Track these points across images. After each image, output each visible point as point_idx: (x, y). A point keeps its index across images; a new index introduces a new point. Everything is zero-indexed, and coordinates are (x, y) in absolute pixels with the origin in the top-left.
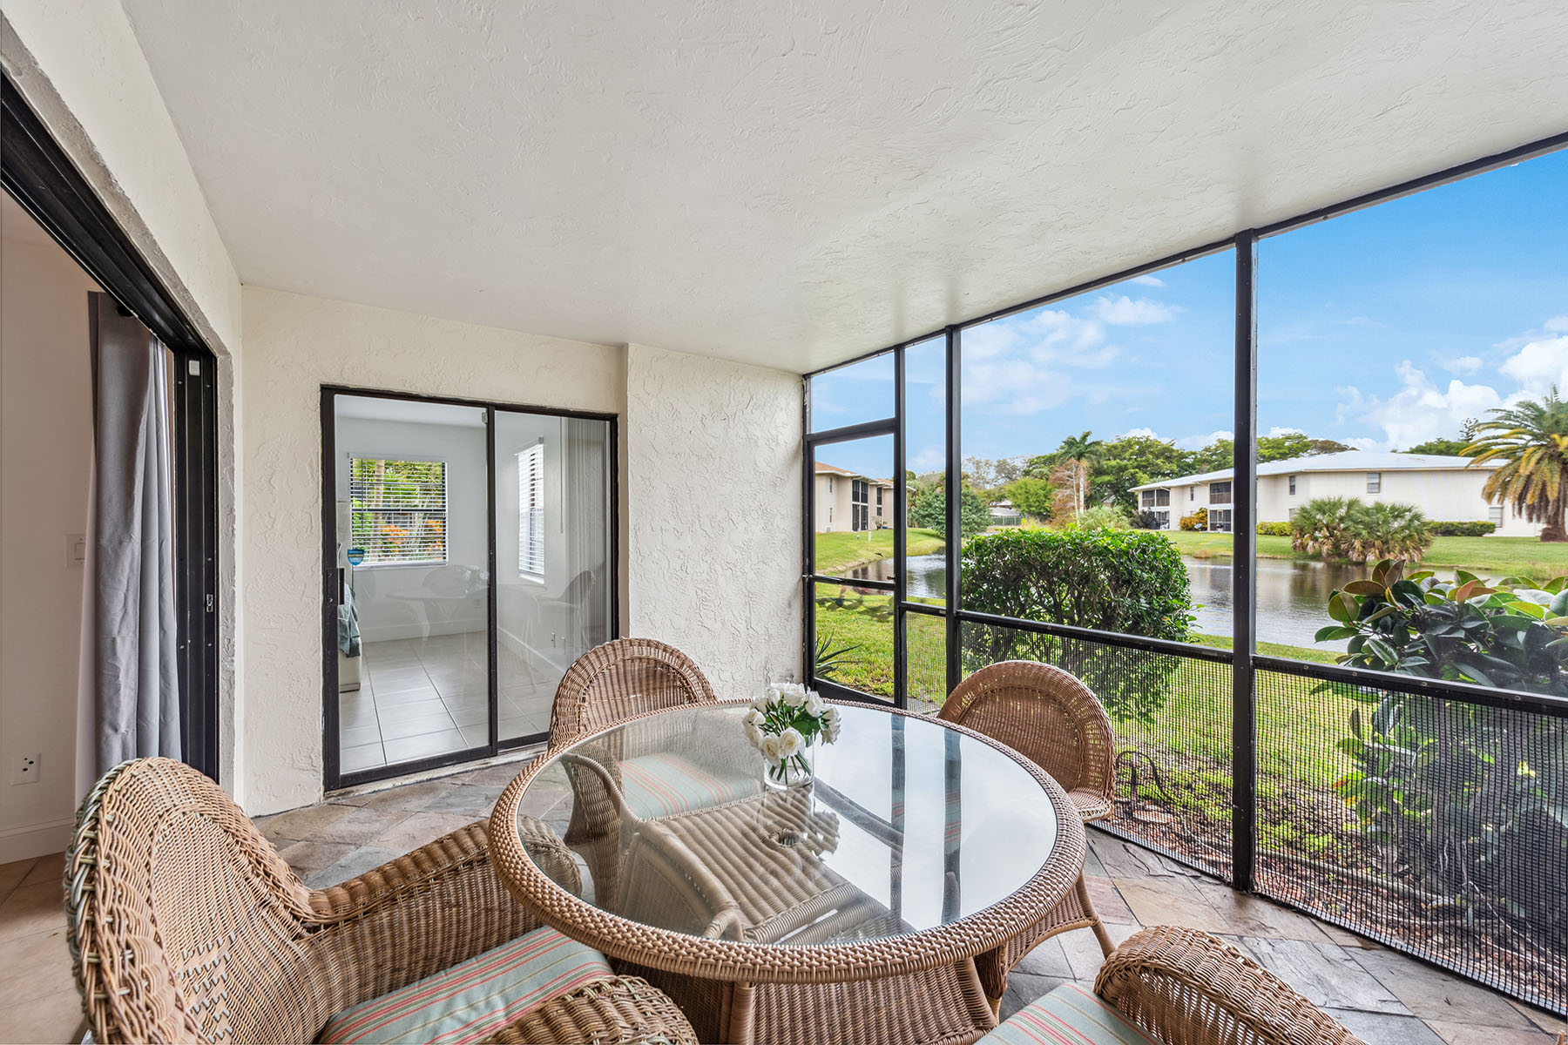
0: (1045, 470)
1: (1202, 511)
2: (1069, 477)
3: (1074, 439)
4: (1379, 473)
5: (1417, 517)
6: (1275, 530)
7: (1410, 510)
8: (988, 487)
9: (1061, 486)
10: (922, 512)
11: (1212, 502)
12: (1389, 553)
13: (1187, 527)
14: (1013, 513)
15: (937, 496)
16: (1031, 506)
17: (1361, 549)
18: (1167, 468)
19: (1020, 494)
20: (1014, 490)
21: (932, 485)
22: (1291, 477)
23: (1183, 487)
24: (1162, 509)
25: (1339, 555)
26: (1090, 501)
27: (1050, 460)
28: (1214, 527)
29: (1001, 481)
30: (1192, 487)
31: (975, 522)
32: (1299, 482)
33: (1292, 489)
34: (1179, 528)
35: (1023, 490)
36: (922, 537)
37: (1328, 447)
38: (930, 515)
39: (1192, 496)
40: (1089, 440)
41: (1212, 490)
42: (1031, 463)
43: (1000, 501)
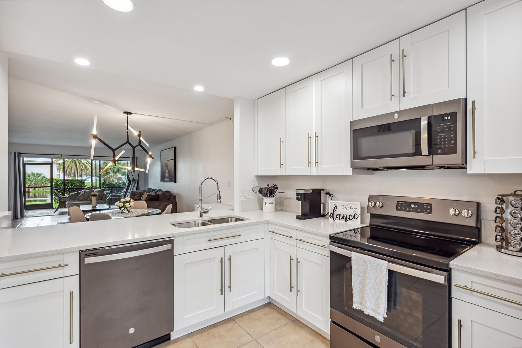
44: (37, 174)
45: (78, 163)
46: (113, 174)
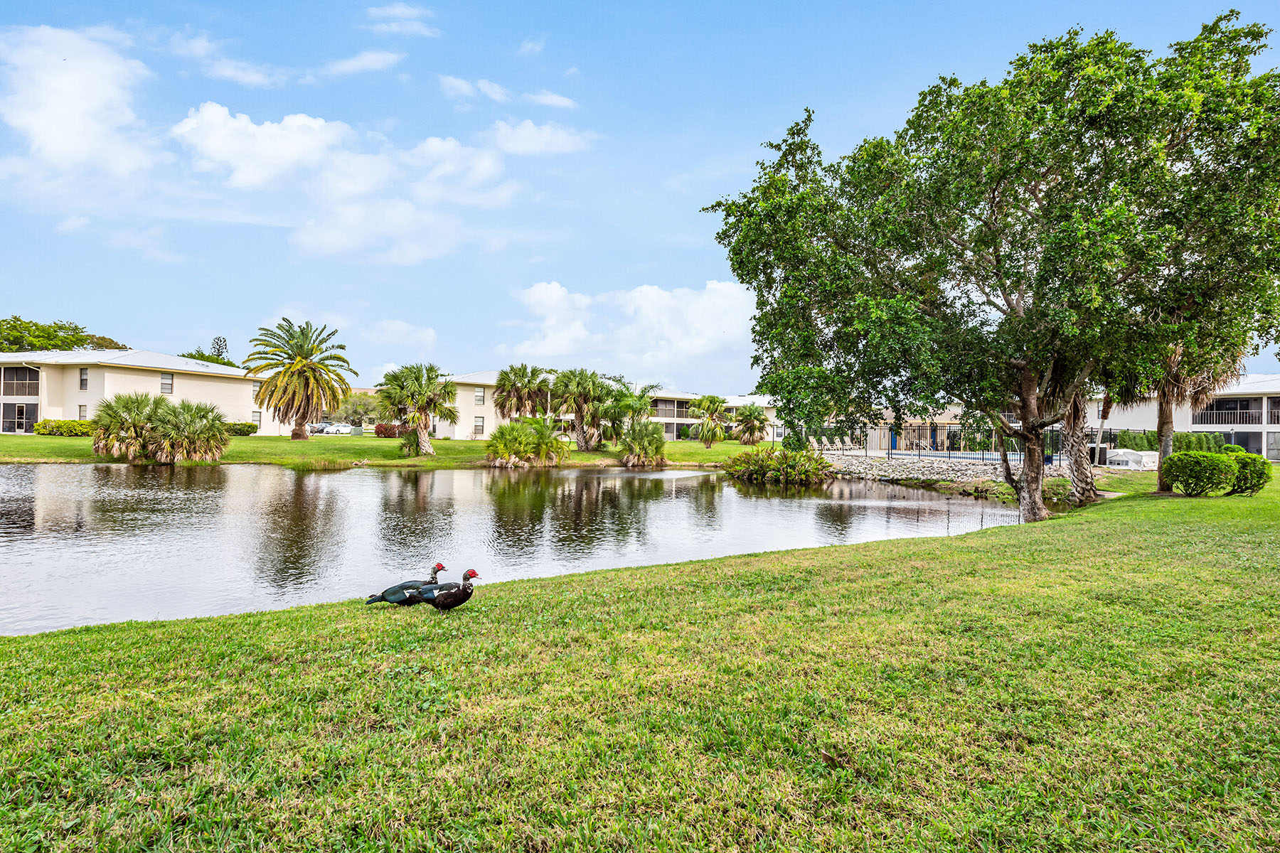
4: (172, 374)
5: (218, 418)
6: (64, 430)
7: (212, 411)
12: (195, 452)
17: (169, 449)
22: (81, 369)
25: (146, 457)
32: (91, 376)
33: (83, 384)
37: (103, 344)
44: (199, 409)
45: (312, 380)
46: (418, 414)
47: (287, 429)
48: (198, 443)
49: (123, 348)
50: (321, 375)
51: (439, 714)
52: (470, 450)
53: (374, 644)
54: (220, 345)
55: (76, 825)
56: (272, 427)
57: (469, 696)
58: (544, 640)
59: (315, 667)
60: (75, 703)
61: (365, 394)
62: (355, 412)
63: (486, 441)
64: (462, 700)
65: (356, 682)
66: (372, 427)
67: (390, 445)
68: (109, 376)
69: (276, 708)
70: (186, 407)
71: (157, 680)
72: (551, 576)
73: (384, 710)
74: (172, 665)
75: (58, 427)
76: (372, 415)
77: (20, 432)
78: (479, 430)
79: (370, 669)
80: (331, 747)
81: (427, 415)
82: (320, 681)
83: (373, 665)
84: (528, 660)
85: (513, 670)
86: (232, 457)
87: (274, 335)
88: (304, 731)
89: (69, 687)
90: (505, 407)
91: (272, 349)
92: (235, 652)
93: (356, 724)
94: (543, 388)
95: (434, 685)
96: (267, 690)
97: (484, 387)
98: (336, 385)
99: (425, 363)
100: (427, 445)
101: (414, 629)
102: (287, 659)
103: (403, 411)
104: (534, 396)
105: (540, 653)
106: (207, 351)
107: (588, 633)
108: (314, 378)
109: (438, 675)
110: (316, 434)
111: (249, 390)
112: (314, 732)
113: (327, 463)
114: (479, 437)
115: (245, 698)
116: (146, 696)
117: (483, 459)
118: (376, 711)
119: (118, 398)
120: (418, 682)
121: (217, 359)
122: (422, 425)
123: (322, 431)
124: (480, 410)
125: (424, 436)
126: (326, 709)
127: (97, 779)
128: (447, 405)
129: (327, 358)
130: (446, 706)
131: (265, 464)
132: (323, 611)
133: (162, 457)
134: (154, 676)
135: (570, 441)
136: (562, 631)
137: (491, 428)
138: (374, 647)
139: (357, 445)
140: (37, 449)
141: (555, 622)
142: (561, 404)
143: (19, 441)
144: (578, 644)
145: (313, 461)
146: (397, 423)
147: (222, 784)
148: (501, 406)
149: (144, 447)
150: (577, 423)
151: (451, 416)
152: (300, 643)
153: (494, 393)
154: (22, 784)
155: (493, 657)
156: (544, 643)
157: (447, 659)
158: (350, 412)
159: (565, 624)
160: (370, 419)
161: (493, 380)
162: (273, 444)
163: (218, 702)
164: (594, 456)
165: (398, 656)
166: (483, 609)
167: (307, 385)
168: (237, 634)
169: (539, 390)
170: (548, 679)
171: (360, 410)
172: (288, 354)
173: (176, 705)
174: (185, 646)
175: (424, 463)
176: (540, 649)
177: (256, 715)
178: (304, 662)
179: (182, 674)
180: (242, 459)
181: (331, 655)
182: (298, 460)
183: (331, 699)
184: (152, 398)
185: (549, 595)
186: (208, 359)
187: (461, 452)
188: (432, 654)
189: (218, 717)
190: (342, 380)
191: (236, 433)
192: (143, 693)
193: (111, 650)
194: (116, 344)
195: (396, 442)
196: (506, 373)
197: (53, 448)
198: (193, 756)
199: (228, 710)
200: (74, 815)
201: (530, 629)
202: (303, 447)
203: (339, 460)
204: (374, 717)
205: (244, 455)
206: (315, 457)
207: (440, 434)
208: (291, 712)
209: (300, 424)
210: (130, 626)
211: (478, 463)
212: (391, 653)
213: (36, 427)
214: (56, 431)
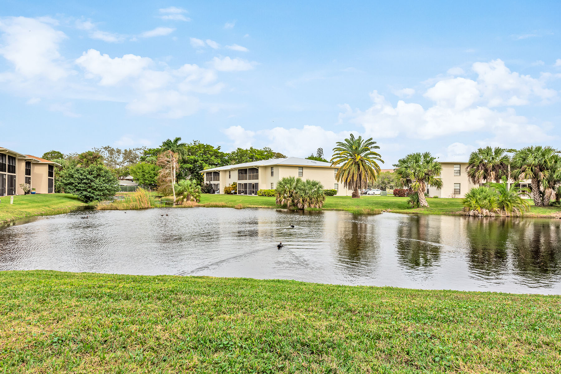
0: (154, 158)
1: (234, 184)
2: (168, 162)
3: (170, 141)
4: (302, 167)
5: (321, 187)
6: (266, 194)
7: (318, 184)
8: (118, 167)
9: (163, 167)
10: (65, 181)
11: (239, 179)
12: (312, 204)
13: (228, 192)
14: (134, 184)
15: (77, 170)
16: (146, 180)
17: (302, 202)
18: (216, 161)
19: (139, 172)
20: (135, 169)
21: (74, 162)
22: (272, 167)
23: (225, 171)
24: (216, 182)
25: (294, 205)
26: (179, 177)
27: (156, 153)
28: (240, 193)
29: (126, 164)
30: (230, 171)
31: (107, 189)
32: (275, 170)
33: (272, 174)
34: (223, 193)
35: (141, 170)
36: (64, 200)
37: (278, 156)
38: (71, 184)
39: (230, 175)
40: (179, 143)
41: (239, 173)
42: (146, 153)
43: (126, 176)
44: (313, 183)
46: (418, 183)
47: (350, 193)
48: (313, 199)
49: (284, 157)
50: (365, 163)
51: (446, 367)
52: (451, 204)
53: (403, 314)
54: (320, 151)
55: (282, 367)
56: (344, 192)
57: (465, 361)
58: (519, 337)
59: (372, 321)
60: (278, 313)
61: (388, 172)
62: (383, 183)
63: (462, 199)
64: (461, 363)
65: (395, 334)
66: (392, 191)
67: (402, 201)
68: (281, 170)
69: (357, 338)
70: (308, 182)
71: (306, 310)
72: (519, 294)
73: (412, 354)
74: (311, 304)
75: (264, 193)
76: (392, 184)
77: (253, 195)
78: (457, 192)
79: (402, 329)
80: (385, 367)
81: (423, 183)
82: (376, 329)
83: (403, 327)
84: (507, 349)
85: (495, 353)
86: (327, 206)
87: (343, 145)
88: (370, 353)
89: (275, 305)
90: (475, 176)
91: (342, 152)
92: (335, 304)
93: (397, 358)
94: (504, 162)
95: (441, 348)
96: (351, 327)
97: (460, 164)
98: (373, 168)
99: (422, 152)
100: (424, 201)
101: (425, 311)
102: (359, 313)
103: (409, 181)
104: (497, 168)
105: (516, 346)
106: (315, 155)
107: (557, 341)
108: (362, 165)
109: (443, 343)
110: (363, 195)
111: (333, 173)
112: (375, 356)
113: (369, 210)
114: (457, 196)
115: (342, 328)
116: (303, 316)
117: (460, 210)
118: (408, 354)
119: (284, 179)
120: (430, 343)
121: (319, 159)
122: (421, 189)
123: (366, 193)
124: (458, 179)
125: (422, 196)
126: (381, 345)
127: (289, 349)
128: (435, 177)
129: (368, 154)
130: (450, 363)
131: (340, 210)
132: (374, 291)
133: (300, 206)
134: (304, 308)
135: (528, 199)
136: (533, 335)
137: (466, 190)
138: (403, 317)
139: (385, 201)
140: (259, 202)
141: (527, 327)
142: (520, 173)
143: (253, 198)
144: (549, 348)
145: (363, 209)
146: (405, 188)
147: (335, 369)
148: (472, 176)
149: (293, 201)
150: (534, 186)
151: (438, 184)
152: (365, 305)
153: (467, 168)
154: (264, 342)
155: (480, 340)
156: (519, 340)
157: (448, 334)
158: (381, 182)
159: (535, 330)
160: (391, 186)
161: (467, 160)
162: (344, 200)
163: (331, 327)
164: (550, 210)
165: (417, 325)
166: (470, 307)
167: (359, 169)
168: (335, 295)
169: (501, 164)
170: (525, 366)
171: (386, 181)
172: (350, 154)
173: (314, 324)
174: (315, 296)
175: (422, 212)
176: (516, 343)
177: (347, 338)
178: (368, 316)
179: (315, 309)
180: (331, 208)
181: (380, 315)
182: (355, 208)
183: (383, 340)
184: (295, 179)
185: (518, 306)
186: (316, 159)
187: (446, 206)
188: (438, 329)
189: (331, 335)
190: (376, 165)
191: (328, 194)
192: (301, 315)
193: (288, 292)
194: (283, 155)
195: (405, 199)
196: (476, 154)
197: (263, 201)
198: (323, 351)
199: (335, 332)
200: (281, 362)
201: (506, 328)
202: (358, 202)
203: (375, 209)
204: (407, 357)
205: (331, 205)
206: (363, 207)
207: (431, 194)
208: (364, 341)
209: (356, 190)
210: (293, 282)
211: (458, 213)
212: (413, 322)
213: (258, 193)
214: (264, 195)
